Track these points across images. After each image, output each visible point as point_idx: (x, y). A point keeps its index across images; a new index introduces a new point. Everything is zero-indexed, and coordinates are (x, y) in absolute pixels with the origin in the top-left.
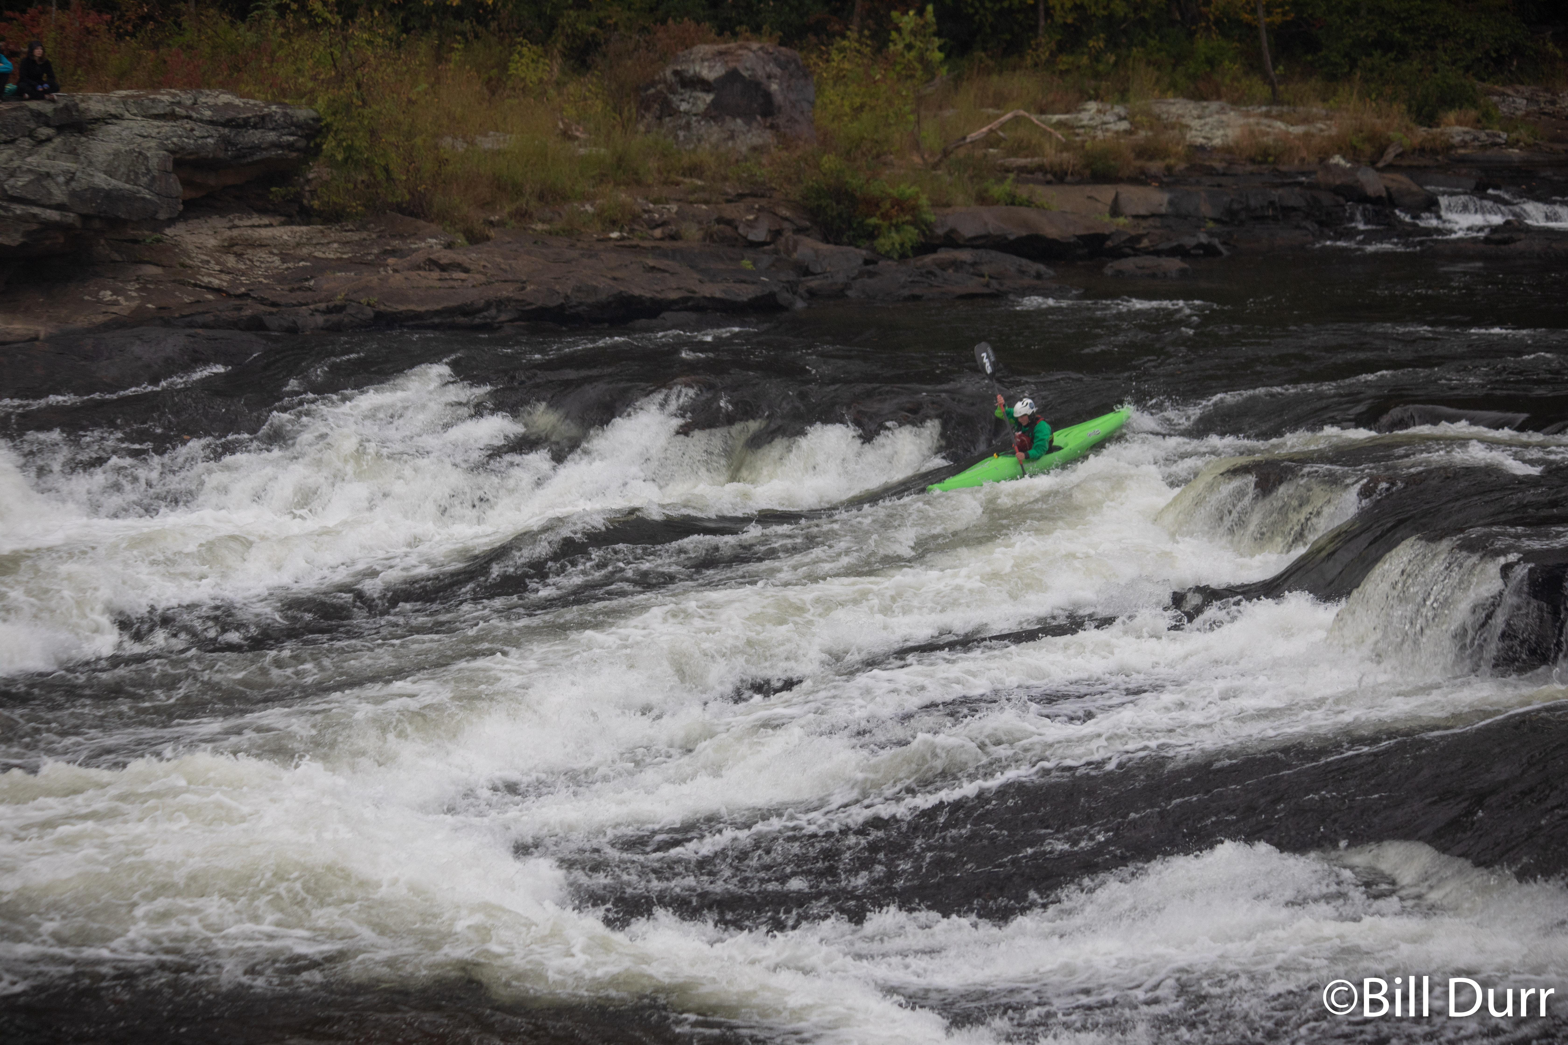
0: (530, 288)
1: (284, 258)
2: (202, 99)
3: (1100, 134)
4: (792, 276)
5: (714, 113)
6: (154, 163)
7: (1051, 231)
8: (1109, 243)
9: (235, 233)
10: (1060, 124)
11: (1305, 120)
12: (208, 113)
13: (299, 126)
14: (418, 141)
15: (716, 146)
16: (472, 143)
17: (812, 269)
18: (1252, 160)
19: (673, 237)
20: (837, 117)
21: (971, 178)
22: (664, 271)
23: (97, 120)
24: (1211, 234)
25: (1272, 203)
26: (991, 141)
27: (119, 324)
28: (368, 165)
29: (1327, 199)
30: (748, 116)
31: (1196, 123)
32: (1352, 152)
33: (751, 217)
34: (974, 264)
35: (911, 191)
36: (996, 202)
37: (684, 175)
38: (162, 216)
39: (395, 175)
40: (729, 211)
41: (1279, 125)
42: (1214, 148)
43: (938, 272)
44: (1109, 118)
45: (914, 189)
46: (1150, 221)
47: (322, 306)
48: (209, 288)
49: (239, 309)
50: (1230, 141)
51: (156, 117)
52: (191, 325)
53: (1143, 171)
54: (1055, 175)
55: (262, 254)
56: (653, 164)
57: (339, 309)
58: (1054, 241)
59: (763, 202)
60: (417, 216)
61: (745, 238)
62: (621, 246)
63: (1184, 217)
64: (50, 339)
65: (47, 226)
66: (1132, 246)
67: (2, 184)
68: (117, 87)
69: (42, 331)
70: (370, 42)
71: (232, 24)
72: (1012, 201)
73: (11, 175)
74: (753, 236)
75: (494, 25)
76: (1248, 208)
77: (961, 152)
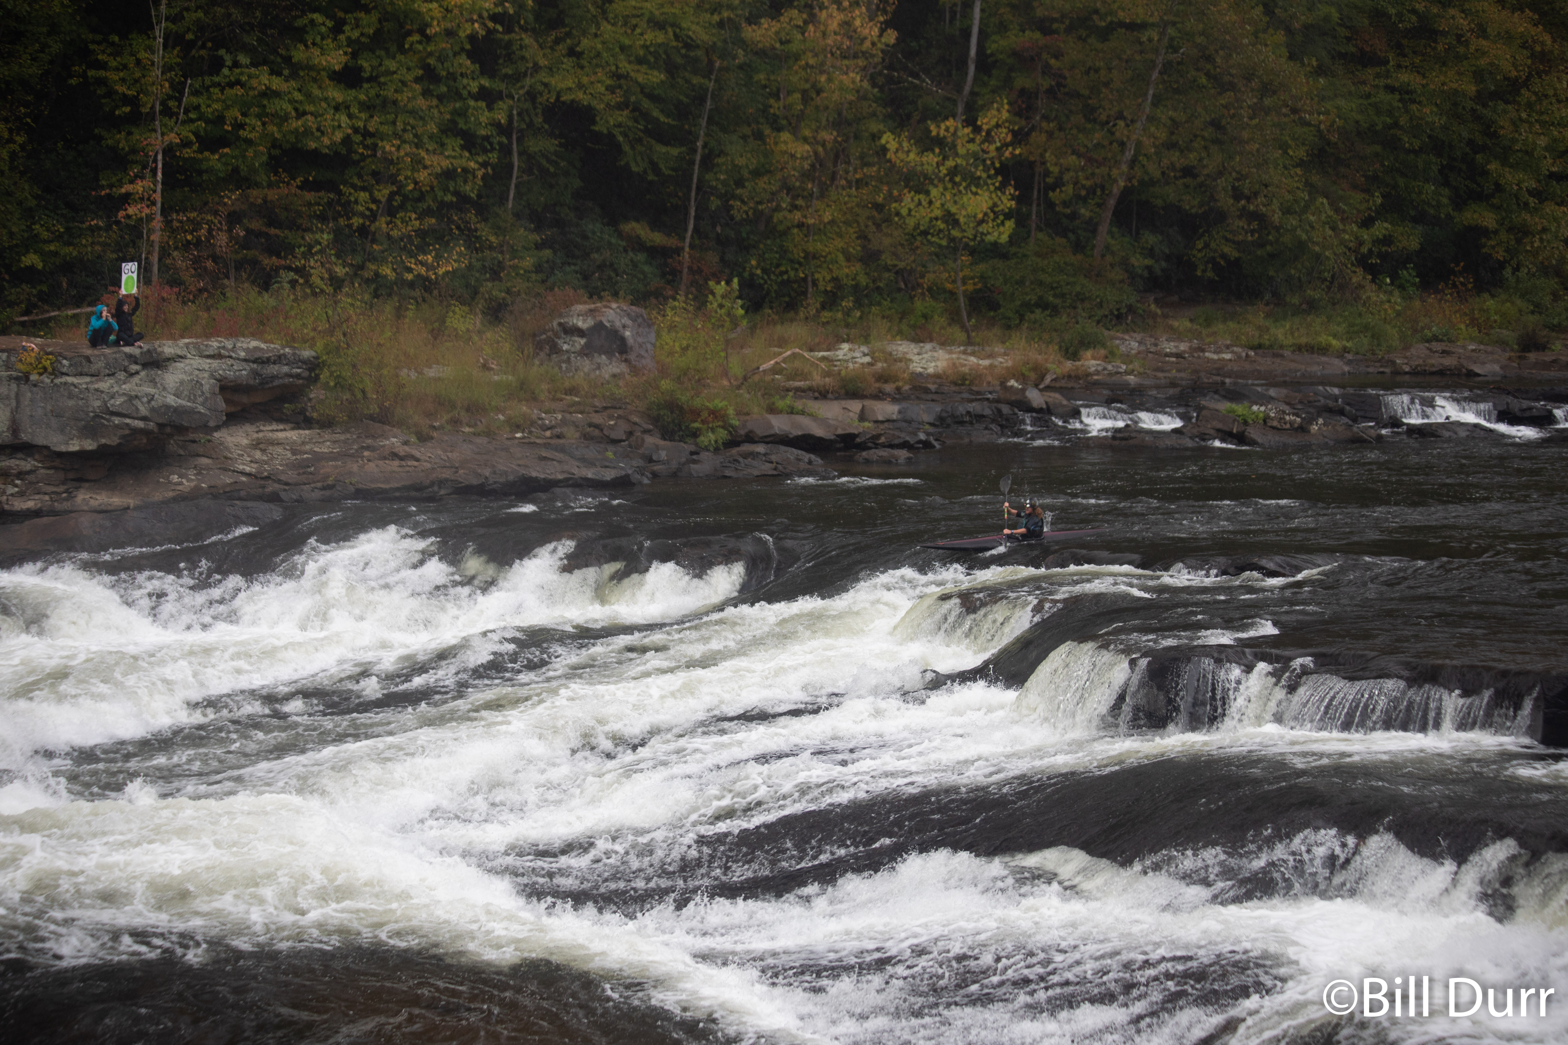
0: (461, 472)
1: (294, 452)
2: (239, 345)
3: (851, 365)
4: (640, 463)
5: (586, 352)
6: (206, 388)
7: (819, 431)
8: (858, 440)
9: (261, 435)
10: (824, 359)
11: (990, 356)
12: (242, 354)
13: (304, 362)
14: (385, 372)
15: (588, 374)
16: (421, 373)
17: (655, 458)
18: (956, 384)
19: (559, 436)
20: (671, 354)
21: (763, 395)
22: (552, 460)
23: (169, 359)
24: (928, 434)
25: (968, 413)
26: (775, 370)
27: (182, 498)
28: (350, 388)
29: (1005, 409)
30: (609, 354)
31: (916, 358)
32: (1022, 378)
33: (612, 423)
34: (765, 455)
35: (721, 404)
36: (781, 412)
37: (566, 394)
38: (212, 424)
39: (369, 395)
40: (597, 419)
41: (973, 359)
42: (929, 375)
43: (741, 459)
44: (857, 354)
45: (724, 403)
46: (886, 425)
47: (319, 485)
48: (243, 473)
49: (264, 487)
50: (940, 370)
51: (208, 357)
52: (231, 498)
53: (880, 391)
54: (820, 393)
55: (279, 450)
57: (331, 487)
58: (820, 439)
59: (620, 412)
60: (383, 423)
61: (608, 437)
62: (522, 443)
63: (909, 422)
64: (137, 508)
65: (135, 431)
66: (874, 442)
67: (105, 403)
68: (183, 337)
69: (131, 502)
70: (352, 305)
71: (260, 293)
72: (792, 411)
73: (112, 397)
74: (614, 435)
75: (436, 292)
76: (953, 416)
77: (756, 378)
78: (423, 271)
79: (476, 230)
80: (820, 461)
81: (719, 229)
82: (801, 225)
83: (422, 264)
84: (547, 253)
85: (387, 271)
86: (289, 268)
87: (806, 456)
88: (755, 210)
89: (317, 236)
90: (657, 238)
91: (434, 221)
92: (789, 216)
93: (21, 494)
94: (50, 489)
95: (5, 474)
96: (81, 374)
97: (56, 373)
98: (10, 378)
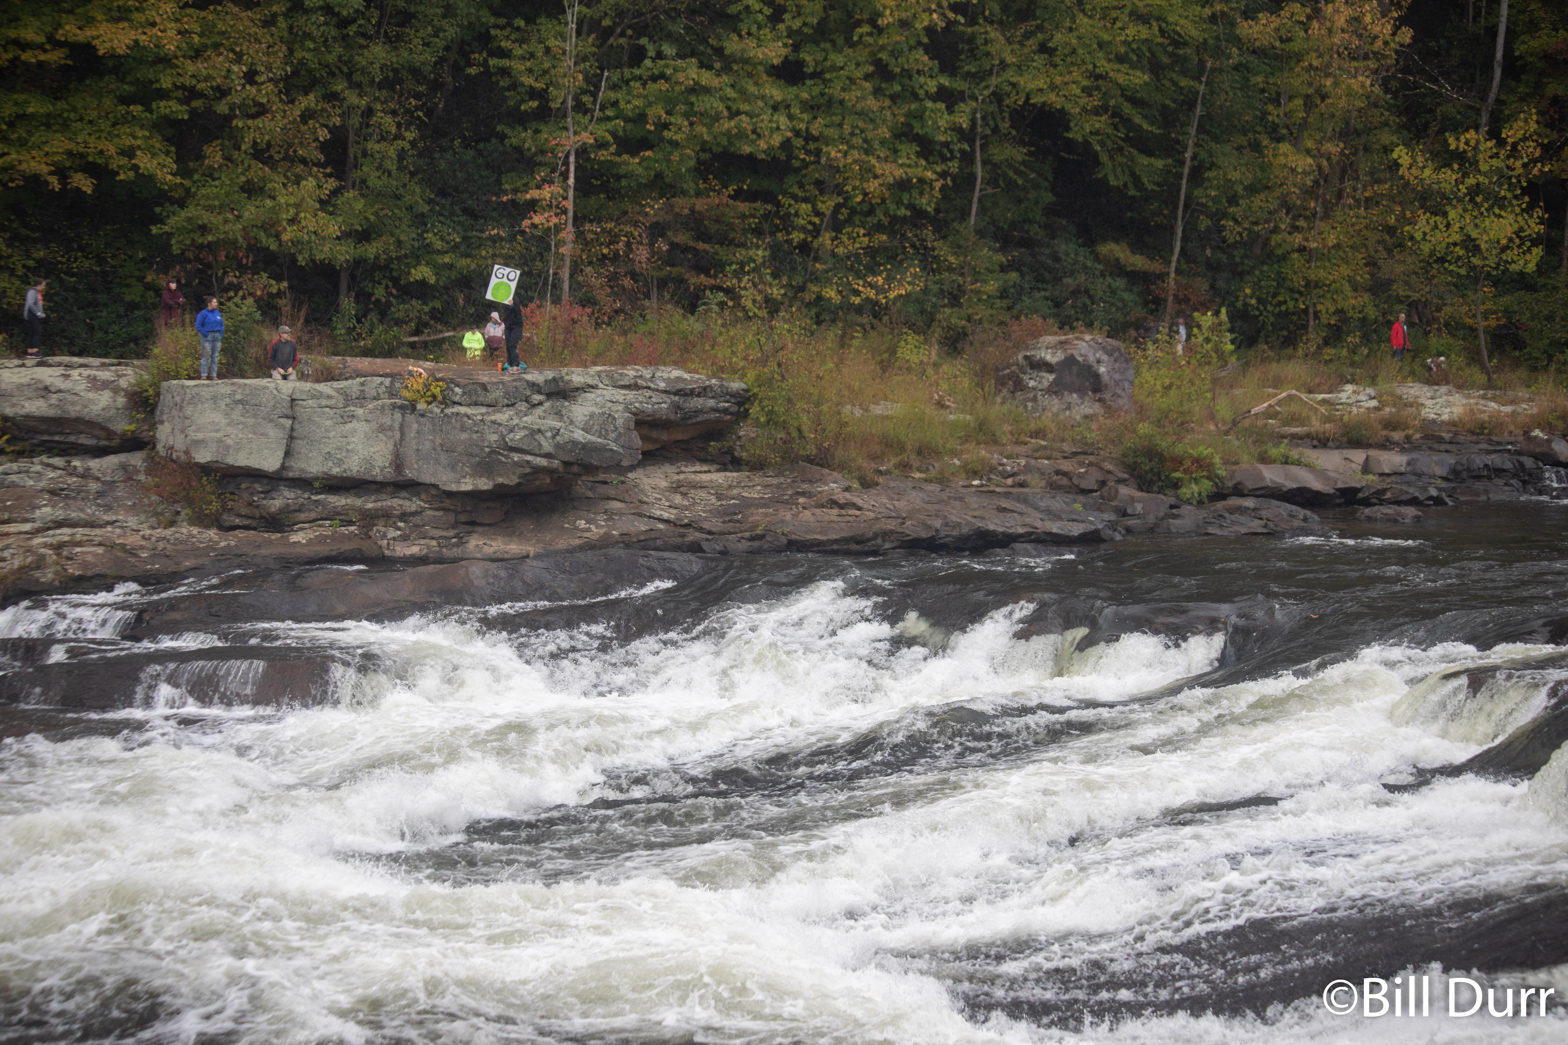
0: (908, 523)
1: (719, 497)
2: (658, 374)
3: (1354, 409)
4: (1113, 517)
5: (1055, 390)
6: (620, 422)
7: (1316, 484)
8: (1360, 495)
10: (1324, 402)
12: (662, 385)
13: (733, 395)
14: (825, 408)
15: (1056, 415)
16: (867, 410)
17: (1129, 511)
18: (1473, 433)
19: (1022, 485)
20: (1151, 393)
21: (1254, 442)
22: (1013, 511)
23: (577, 389)
24: (1440, 489)
25: (1486, 466)
26: (1269, 414)
27: (590, 546)
28: (784, 426)
29: (1529, 463)
30: (1081, 392)
31: (1429, 403)
32: (1548, 427)
33: (1082, 470)
34: (1255, 510)
35: (1206, 452)
36: (1274, 461)
37: (1031, 437)
38: (625, 463)
39: (806, 434)
40: (1066, 466)
41: (1493, 405)
42: (1443, 422)
43: (1227, 515)
44: (1362, 397)
45: (1210, 451)
46: (1393, 478)
47: (747, 534)
48: (661, 520)
49: (683, 536)
50: (1455, 417)
51: (623, 387)
52: (645, 548)
53: (1388, 439)
54: (1319, 441)
55: (702, 494)
56: (1007, 428)
57: (761, 537)
58: (1318, 493)
59: (1092, 458)
60: (822, 466)
61: (1077, 487)
62: (980, 492)
63: (1419, 475)
64: (538, 557)
65: (538, 470)
66: (1378, 498)
67: (503, 437)
68: (595, 364)
69: (532, 550)
70: (789, 331)
71: (684, 316)
72: (1286, 461)
73: (511, 431)
74: (1084, 485)
75: (886, 319)
76: (1468, 470)
77: (1247, 423)
78: (872, 294)
79: (933, 249)
80: (1317, 518)
81: (1208, 252)
82: (1302, 250)
83: (871, 285)
84: (1014, 276)
85: (831, 293)
86: (720, 288)
87: (1301, 512)
88: (1250, 231)
89: (751, 253)
90: (1138, 262)
91: (885, 237)
92: (1289, 238)
93: (405, 538)
94: (438, 533)
95: (386, 515)
96: (476, 404)
97: (447, 402)
98: (394, 407)
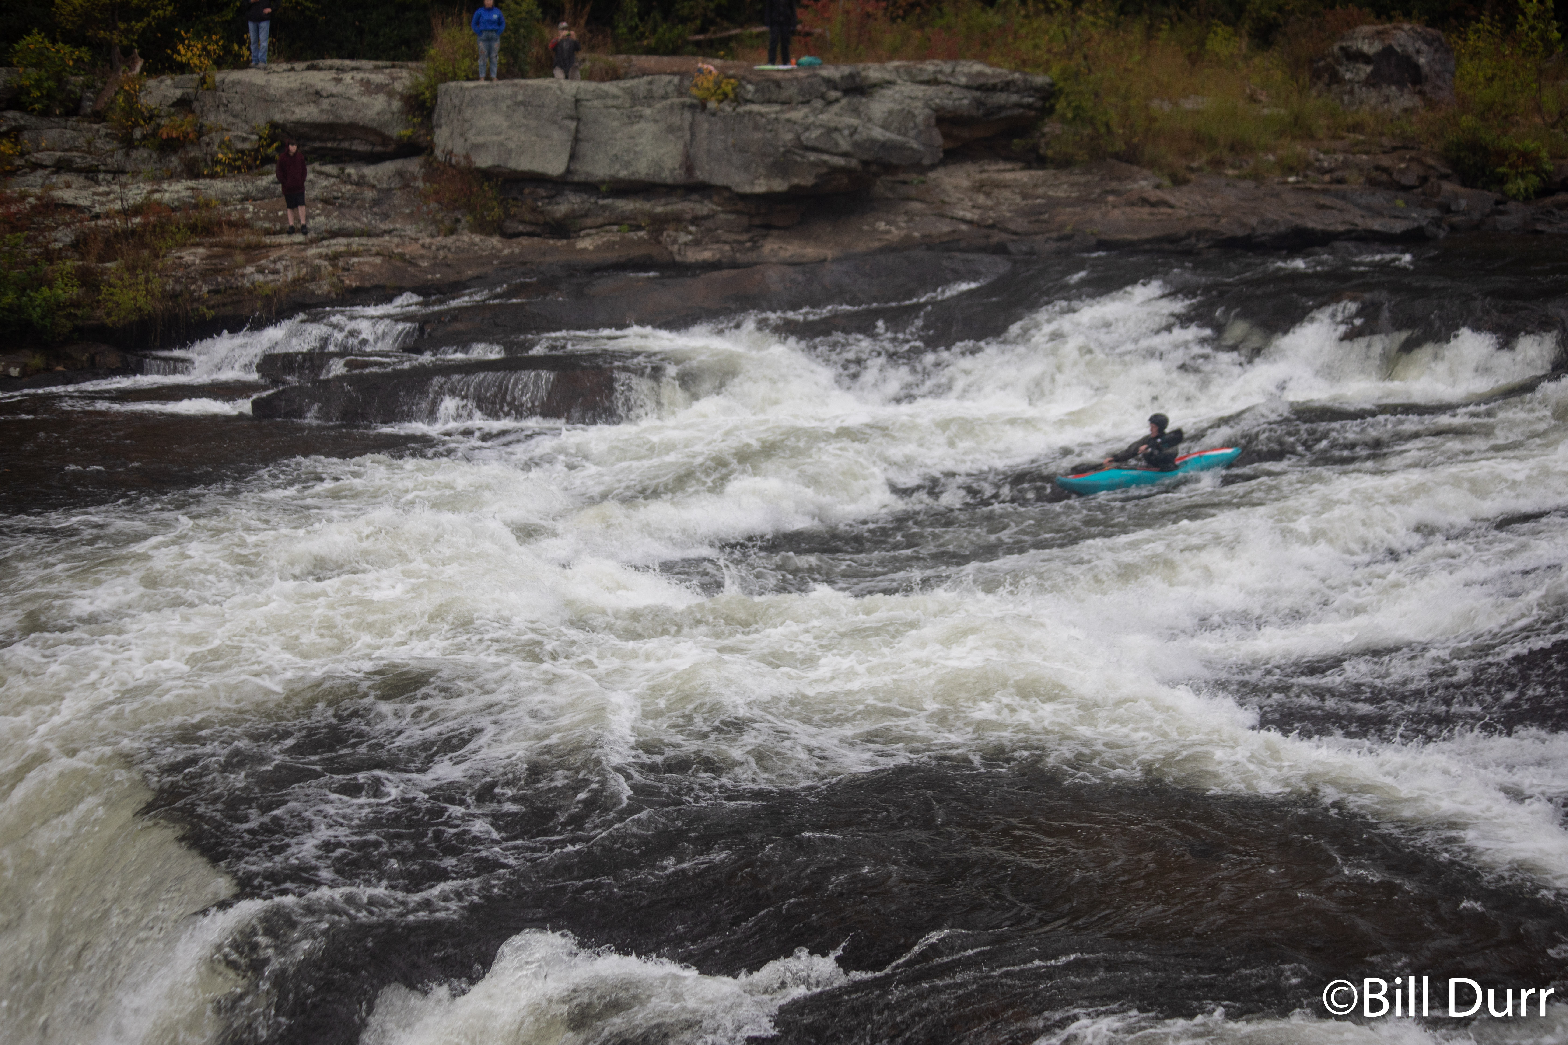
0: (1223, 221)
1: (1025, 197)
2: (959, 69)
4: (1436, 213)
5: (1373, 81)
6: (920, 119)
9: (984, 176)
12: (963, 80)
13: (1037, 90)
14: (1133, 102)
15: (1374, 108)
16: (1177, 105)
17: (1453, 208)
19: (1341, 181)
20: (1472, 85)
22: (1332, 208)
23: (875, 85)
27: (891, 249)
28: (1092, 121)
30: (1400, 84)
33: (1403, 166)
35: (1533, 146)
37: (1348, 131)
38: (926, 162)
39: (1114, 130)
40: (1385, 161)
43: (1555, 211)
45: (1536, 144)
47: (1055, 235)
48: (964, 221)
49: (987, 237)
51: (923, 83)
52: (948, 250)
55: (1007, 193)
56: (1323, 122)
57: (1069, 237)
59: (1413, 153)
60: (1131, 162)
61: (1398, 183)
62: (1296, 188)
64: (836, 260)
65: (834, 170)
67: (798, 135)
68: (891, 59)
69: (830, 254)
70: (1094, 23)
71: (982, 9)
73: (807, 128)
74: (1405, 180)
93: (697, 243)
94: (731, 237)
95: (677, 220)
96: (769, 102)
97: (739, 100)
98: (683, 106)
